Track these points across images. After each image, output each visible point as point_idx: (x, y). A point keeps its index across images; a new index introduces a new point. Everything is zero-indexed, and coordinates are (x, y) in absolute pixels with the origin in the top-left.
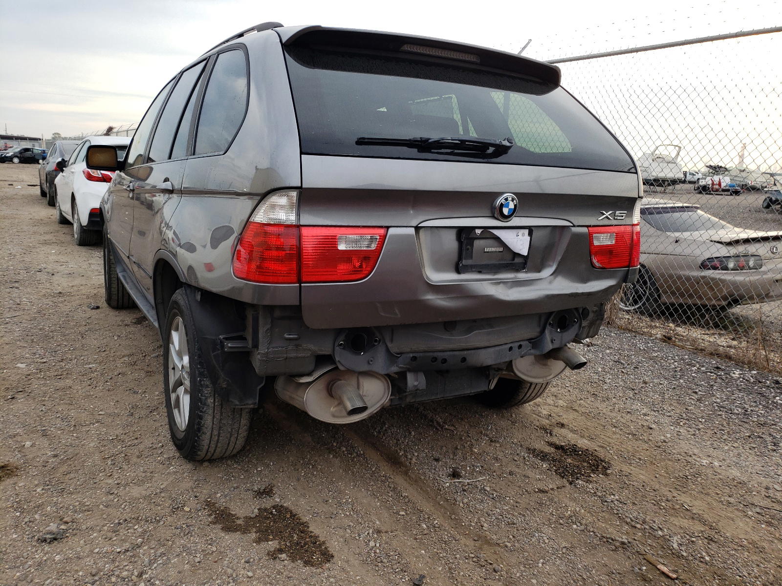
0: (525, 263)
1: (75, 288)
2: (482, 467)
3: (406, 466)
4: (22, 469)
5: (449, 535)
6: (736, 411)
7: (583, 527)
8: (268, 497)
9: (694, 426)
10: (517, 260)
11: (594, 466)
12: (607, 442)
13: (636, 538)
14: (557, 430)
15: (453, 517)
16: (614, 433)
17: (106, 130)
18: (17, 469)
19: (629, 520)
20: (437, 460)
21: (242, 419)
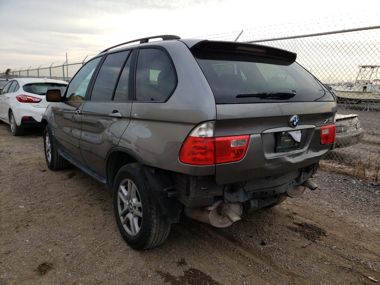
0: (299, 145)
1: (26, 161)
2: (272, 238)
3: (239, 242)
4: (55, 264)
5: (276, 274)
6: (363, 200)
7: (329, 263)
8: (185, 265)
9: (350, 209)
10: (296, 144)
11: (318, 232)
12: (318, 220)
13: (353, 265)
14: (294, 216)
15: (272, 264)
16: (319, 215)
17: (6, 71)
18: (52, 265)
19: (347, 257)
20: (251, 237)
21: (168, 228)
